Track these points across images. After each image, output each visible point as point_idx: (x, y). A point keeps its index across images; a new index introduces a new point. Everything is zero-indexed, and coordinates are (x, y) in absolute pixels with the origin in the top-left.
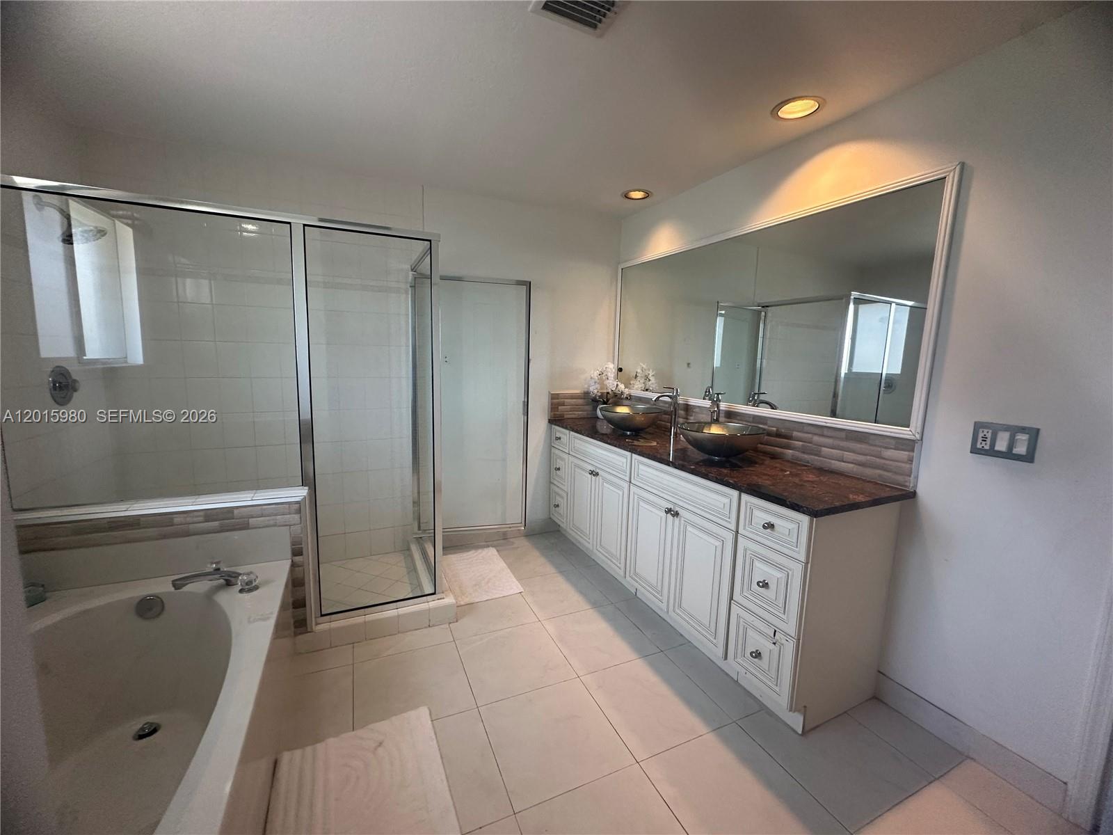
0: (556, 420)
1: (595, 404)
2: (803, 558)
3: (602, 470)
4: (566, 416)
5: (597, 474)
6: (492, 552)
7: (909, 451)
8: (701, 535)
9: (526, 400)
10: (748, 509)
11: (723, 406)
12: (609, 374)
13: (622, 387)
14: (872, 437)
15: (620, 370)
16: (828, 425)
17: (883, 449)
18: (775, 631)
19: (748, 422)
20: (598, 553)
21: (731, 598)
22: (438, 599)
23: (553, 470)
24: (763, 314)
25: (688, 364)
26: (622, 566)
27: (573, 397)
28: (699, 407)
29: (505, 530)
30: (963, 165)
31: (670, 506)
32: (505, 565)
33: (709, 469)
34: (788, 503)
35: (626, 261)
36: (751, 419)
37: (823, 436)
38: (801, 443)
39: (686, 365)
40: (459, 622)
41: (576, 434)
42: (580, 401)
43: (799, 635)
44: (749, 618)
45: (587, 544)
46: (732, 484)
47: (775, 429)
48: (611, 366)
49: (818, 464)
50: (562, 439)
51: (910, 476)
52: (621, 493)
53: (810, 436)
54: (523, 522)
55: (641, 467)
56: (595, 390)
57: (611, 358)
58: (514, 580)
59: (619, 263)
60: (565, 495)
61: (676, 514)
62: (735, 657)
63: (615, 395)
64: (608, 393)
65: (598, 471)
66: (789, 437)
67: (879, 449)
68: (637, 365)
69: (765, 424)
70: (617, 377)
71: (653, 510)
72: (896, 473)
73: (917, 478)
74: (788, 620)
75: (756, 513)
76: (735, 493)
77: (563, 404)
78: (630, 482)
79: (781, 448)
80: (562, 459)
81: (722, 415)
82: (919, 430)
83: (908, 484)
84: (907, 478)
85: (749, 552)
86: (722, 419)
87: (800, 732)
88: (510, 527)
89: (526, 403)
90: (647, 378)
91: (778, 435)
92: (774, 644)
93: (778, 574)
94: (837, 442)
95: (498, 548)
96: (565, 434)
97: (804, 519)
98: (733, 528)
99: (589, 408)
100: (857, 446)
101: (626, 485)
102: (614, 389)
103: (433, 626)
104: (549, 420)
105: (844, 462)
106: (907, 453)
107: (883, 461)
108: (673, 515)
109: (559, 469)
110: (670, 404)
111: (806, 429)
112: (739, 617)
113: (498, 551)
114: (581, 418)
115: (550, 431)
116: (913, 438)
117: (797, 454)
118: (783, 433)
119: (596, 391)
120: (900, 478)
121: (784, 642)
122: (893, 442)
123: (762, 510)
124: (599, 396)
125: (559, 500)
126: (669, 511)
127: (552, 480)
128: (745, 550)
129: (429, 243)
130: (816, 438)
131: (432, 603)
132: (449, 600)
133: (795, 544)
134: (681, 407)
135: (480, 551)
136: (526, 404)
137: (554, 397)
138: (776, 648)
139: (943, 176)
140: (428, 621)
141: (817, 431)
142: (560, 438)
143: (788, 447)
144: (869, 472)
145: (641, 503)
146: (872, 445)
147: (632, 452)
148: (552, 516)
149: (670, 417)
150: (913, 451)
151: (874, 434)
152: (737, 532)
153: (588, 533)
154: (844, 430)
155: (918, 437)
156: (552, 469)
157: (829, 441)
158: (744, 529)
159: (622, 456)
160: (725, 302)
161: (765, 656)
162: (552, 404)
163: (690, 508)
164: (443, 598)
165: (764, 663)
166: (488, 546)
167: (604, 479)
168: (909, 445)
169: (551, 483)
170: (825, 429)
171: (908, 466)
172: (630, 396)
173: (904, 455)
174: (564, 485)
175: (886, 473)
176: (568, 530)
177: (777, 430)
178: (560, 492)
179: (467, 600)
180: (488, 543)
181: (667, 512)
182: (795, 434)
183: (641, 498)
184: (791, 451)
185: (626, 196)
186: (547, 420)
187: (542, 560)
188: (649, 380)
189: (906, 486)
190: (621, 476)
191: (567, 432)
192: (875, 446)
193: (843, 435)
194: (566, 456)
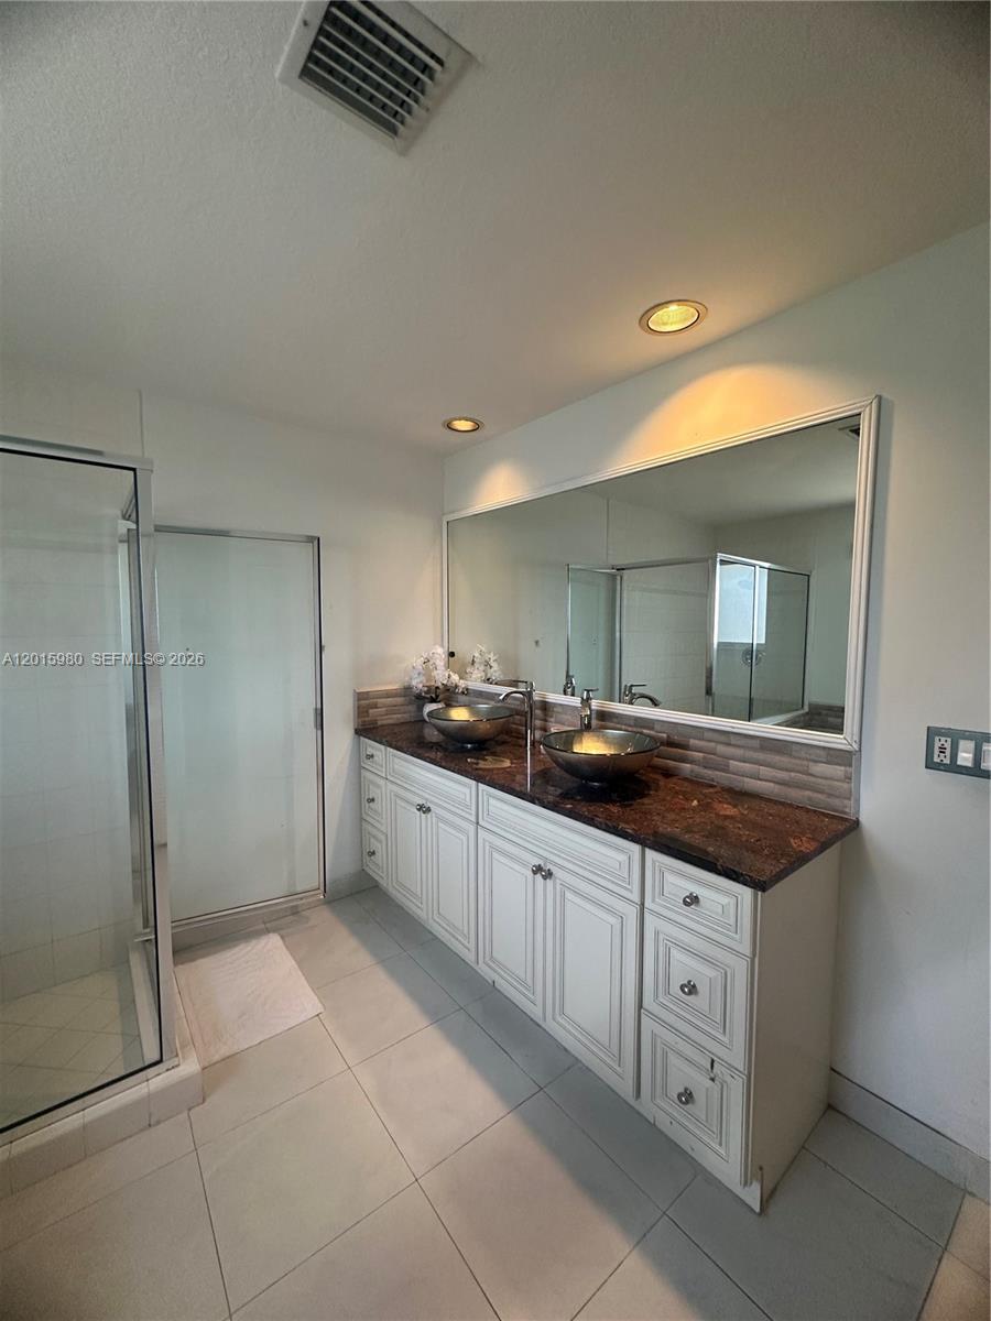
0: (367, 729)
1: (421, 702)
2: (747, 950)
3: (436, 804)
4: (379, 723)
5: (429, 810)
6: (273, 941)
7: (845, 766)
8: (588, 906)
9: (319, 706)
10: (657, 872)
11: (595, 704)
12: (438, 662)
13: (455, 678)
14: (794, 747)
15: (452, 654)
16: (735, 730)
17: (811, 764)
18: (713, 1061)
19: (630, 726)
20: (435, 925)
21: (640, 1006)
22: (168, 1070)
23: (364, 802)
24: (619, 578)
25: (537, 642)
26: (472, 945)
27: (388, 694)
28: (561, 705)
29: (294, 903)
30: (880, 398)
31: (537, 862)
32: (293, 962)
33: (592, 809)
34: (719, 867)
35: (453, 512)
36: (632, 723)
37: (729, 744)
38: (701, 755)
39: (534, 644)
40: (208, 1100)
41: (395, 751)
42: (400, 700)
43: (749, 1068)
44: (670, 1037)
45: (419, 912)
46: (631, 835)
47: (665, 735)
48: (440, 650)
49: (726, 783)
50: (376, 758)
51: (849, 799)
52: (465, 839)
53: (713, 744)
54: (322, 888)
55: (492, 801)
56: (418, 683)
57: (440, 640)
58: (308, 990)
59: (443, 514)
60: (383, 838)
61: (549, 875)
62: (653, 1097)
63: (447, 689)
64: (437, 688)
65: (429, 805)
66: (685, 747)
67: (805, 763)
68: (473, 646)
69: (652, 729)
70: (448, 666)
71: (516, 867)
72: (830, 795)
73: (858, 801)
74: (731, 1041)
75: (669, 878)
76: (635, 848)
77: (375, 706)
78: (478, 823)
79: (674, 760)
80: (378, 786)
81: (594, 716)
82: (856, 738)
83: (847, 810)
84: (846, 802)
85: (661, 937)
86: (594, 722)
87: (758, 1210)
88: (301, 899)
89: (319, 712)
90: (487, 664)
91: (670, 743)
92: (713, 1080)
93: (710, 972)
94: (750, 754)
95: (282, 932)
96: (380, 751)
97: (746, 893)
98: (637, 898)
99: (412, 708)
100: (777, 758)
101: (472, 828)
102: (445, 682)
103: (158, 1123)
104: (356, 730)
105: (761, 780)
106: (843, 768)
107: (813, 779)
108: (545, 878)
109: (373, 800)
110: (523, 702)
111: (707, 735)
112: (654, 1036)
113: (282, 937)
114: (403, 723)
115: (358, 748)
116: (848, 748)
117: (696, 768)
118: (674, 742)
119: (421, 686)
120: (836, 802)
121: (729, 1079)
122: (822, 753)
123: (679, 877)
124: (426, 693)
125: (375, 845)
126: (538, 870)
127: (364, 816)
128: (657, 933)
129: (132, 473)
130: (721, 749)
131: (157, 1081)
132: (189, 1066)
133: (733, 929)
134: (538, 705)
135: (254, 942)
136: (320, 714)
137: (360, 697)
138: (716, 1087)
139: (856, 411)
140: (147, 1116)
141: (723, 738)
142: (372, 756)
143: (684, 760)
144: (795, 795)
145: (495, 855)
146: (795, 758)
147: (478, 781)
148: (366, 869)
149: (524, 719)
150: (850, 766)
151: (798, 743)
152: (643, 904)
153: (419, 893)
154: (758, 737)
155: (856, 747)
156: (363, 800)
157: (739, 752)
158: (653, 901)
159: (464, 785)
160: (576, 564)
161: (699, 1096)
162: (358, 708)
163: (570, 866)
164: (177, 1066)
165: (698, 1108)
166: (268, 931)
167: (440, 819)
168: (845, 758)
169: (362, 819)
170: (732, 737)
171: (845, 786)
172: (467, 689)
173: (839, 771)
174: (382, 824)
175: (815, 795)
176: (390, 889)
177: (668, 736)
178: (374, 832)
179: (224, 1051)
180: (268, 925)
181: (535, 873)
182: (692, 741)
183: (493, 848)
184: (688, 765)
185: (449, 426)
186: (353, 731)
187: (353, 943)
188: (491, 667)
189: (845, 813)
190: (463, 814)
191: (382, 747)
192: (799, 758)
193: (756, 743)
194: (382, 782)
